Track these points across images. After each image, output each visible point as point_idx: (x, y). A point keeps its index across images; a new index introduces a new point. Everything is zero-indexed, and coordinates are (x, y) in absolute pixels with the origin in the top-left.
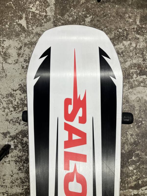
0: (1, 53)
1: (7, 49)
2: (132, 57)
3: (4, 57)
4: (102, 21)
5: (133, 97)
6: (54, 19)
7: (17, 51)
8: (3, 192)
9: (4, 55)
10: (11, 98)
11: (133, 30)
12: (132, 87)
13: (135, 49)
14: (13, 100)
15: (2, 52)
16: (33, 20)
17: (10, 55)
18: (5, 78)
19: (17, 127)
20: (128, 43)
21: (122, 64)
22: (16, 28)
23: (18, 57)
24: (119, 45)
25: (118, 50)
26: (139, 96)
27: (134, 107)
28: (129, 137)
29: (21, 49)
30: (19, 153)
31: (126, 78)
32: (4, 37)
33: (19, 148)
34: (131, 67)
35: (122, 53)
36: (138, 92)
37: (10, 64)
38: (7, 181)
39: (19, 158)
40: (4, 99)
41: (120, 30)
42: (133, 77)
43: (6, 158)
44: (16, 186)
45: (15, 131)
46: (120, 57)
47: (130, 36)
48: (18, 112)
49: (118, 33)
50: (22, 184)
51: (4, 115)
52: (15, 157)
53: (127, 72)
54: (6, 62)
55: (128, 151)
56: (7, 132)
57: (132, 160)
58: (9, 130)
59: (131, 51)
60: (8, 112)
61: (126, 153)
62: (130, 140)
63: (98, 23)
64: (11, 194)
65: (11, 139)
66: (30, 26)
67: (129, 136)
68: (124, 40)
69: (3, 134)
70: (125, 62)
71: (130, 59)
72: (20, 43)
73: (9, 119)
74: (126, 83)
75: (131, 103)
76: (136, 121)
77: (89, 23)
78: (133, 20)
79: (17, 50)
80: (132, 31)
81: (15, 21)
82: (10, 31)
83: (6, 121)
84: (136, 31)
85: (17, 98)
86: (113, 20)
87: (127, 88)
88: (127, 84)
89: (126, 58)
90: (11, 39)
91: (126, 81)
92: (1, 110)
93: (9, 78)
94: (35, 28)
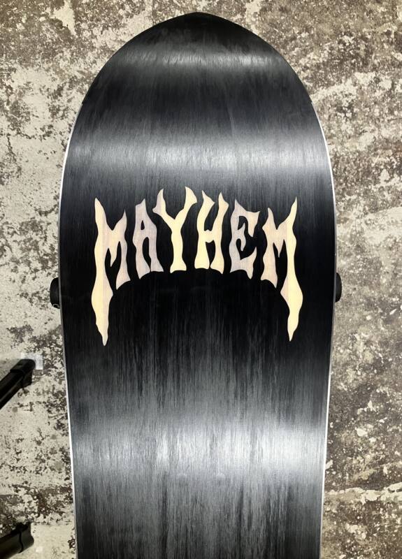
0: (5, 106)
1: (21, 94)
2: (378, 119)
3: (14, 118)
4: (293, 10)
5: (375, 238)
6: (153, 6)
7: (49, 101)
8: (14, 484)
9: (12, 113)
10: (35, 233)
11: (385, 38)
12: (375, 209)
13: (389, 96)
14: (38, 239)
15: (8, 104)
16: (94, 8)
17: (29, 113)
18: (18, 177)
19: (51, 314)
20: (369, 77)
21: (350, 140)
22: (45, 33)
23: (52, 119)
24: (341, 82)
25: (339, 98)
26: (396, 232)
27: (378, 265)
28: (361, 347)
29: (61, 96)
30: (56, 383)
31: (357, 180)
32: (11, 60)
33: (57, 371)
34: (376, 150)
35: (350, 107)
36: (392, 221)
37: (30, 138)
38: (26, 455)
39: (57, 398)
40: (15, 237)
41: (346, 39)
42: (379, 179)
43: (24, 395)
44: (50, 468)
45: (46, 323)
46: (344, 121)
47: (375, 58)
48: (53, 273)
49: (341, 46)
50: (65, 465)
51: (14, 281)
52: (46, 394)
53: (361, 165)
54: (18, 133)
55: (355, 385)
56: (24, 327)
57: (365, 409)
58: (31, 322)
59: (375, 103)
60: (27, 273)
61: (350, 392)
62: (364, 356)
63: (282, 18)
64: (37, 491)
65: (36, 345)
66: (83, 26)
67: (360, 345)
68: (356, 69)
69: (14, 330)
70: (359, 133)
71: (373, 127)
72: (56, 76)
73: (30, 292)
74: (359, 195)
75: (371, 253)
76: (381, 304)
77: (255, 17)
78: (387, 7)
79: (48, 97)
80: (384, 42)
81: (43, 13)
82: (27, 41)
83: (21, 296)
84: (394, 41)
85: (49, 234)
86: (328, 9)
87: (360, 211)
88: (360, 198)
89: (360, 122)
90: (33, 66)
91: (358, 191)
92: (6, 266)
93: (27, 178)
94: (100, 33)
